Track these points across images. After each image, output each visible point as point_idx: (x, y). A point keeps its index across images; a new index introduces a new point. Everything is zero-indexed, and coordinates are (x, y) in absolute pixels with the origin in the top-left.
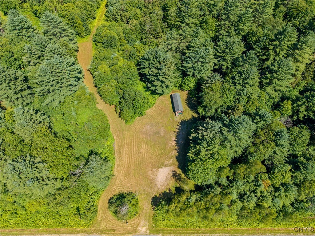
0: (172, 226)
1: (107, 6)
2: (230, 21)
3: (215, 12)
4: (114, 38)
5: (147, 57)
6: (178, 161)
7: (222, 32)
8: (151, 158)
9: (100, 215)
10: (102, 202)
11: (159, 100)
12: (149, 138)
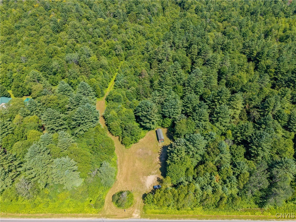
0: (156, 213)
1: (115, 81)
2: (191, 87)
3: (181, 82)
4: (120, 97)
5: (141, 105)
6: (161, 171)
7: (187, 93)
8: (142, 169)
9: (106, 205)
10: (108, 197)
11: (148, 133)
12: (141, 157)
